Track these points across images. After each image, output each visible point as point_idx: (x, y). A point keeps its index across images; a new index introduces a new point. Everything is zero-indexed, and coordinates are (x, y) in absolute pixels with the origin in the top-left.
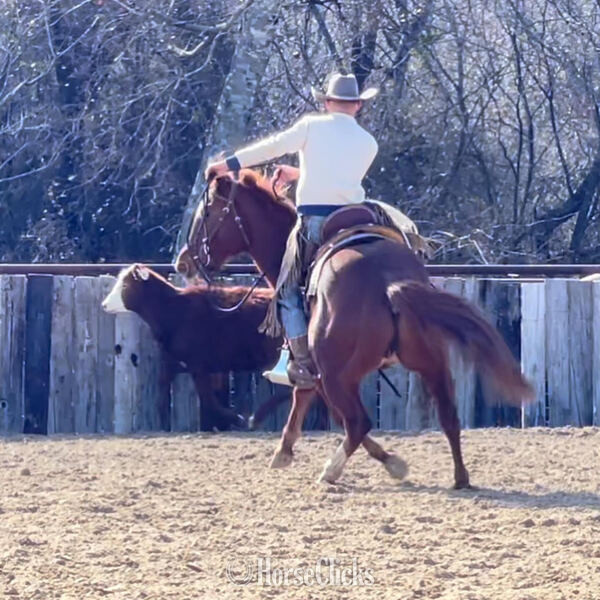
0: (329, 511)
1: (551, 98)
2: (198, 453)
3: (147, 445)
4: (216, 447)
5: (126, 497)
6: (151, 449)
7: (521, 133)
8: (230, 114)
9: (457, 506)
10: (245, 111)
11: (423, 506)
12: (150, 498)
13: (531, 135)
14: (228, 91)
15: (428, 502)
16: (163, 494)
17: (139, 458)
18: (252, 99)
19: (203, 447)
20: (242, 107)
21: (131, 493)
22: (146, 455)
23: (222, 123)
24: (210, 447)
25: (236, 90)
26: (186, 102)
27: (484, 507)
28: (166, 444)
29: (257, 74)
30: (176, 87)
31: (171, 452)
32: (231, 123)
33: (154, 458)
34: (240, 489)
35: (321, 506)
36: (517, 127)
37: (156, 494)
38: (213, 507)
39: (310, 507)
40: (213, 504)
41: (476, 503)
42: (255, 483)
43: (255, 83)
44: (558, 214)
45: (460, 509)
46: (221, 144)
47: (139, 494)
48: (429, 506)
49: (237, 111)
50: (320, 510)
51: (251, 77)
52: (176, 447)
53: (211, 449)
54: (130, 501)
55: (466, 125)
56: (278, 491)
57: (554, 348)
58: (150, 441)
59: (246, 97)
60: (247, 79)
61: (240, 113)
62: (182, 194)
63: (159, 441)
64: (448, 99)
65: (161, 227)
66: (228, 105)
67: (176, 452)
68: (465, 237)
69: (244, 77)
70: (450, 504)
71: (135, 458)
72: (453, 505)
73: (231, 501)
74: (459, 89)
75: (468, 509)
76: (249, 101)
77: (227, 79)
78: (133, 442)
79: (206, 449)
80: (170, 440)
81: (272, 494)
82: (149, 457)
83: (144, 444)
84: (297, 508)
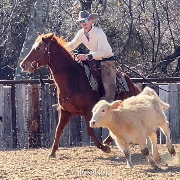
0: (86, 179)
1: (166, 11)
2: (29, 156)
3: (8, 154)
4: (37, 154)
5: (2, 175)
6: (10, 155)
7: (155, 25)
8: (36, 19)
9: (138, 176)
10: (43, 18)
11: (124, 176)
12: (12, 175)
13: (159, 26)
14: (36, 9)
15: (126, 175)
16: (17, 173)
17: (5, 159)
18: (46, 12)
19: (31, 154)
20: (41, 16)
21: (4, 173)
22: (8, 158)
23: (33, 23)
24: (34, 154)
25: (39, 9)
26: (19, 14)
27: (149, 176)
28: (16, 153)
29: (47, 2)
30: (14, 8)
31: (18, 156)
32: (37, 22)
33: (11, 159)
34: (48, 170)
35: (82, 177)
36: (154, 22)
37: (14, 173)
38: (38, 178)
39: (78, 177)
40: (38, 177)
41: (146, 174)
42: (54, 168)
43: (46, 6)
44: (171, 57)
45: (139, 177)
46: (33, 31)
47: (7, 173)
48: (126, 176)
49: (39, 17)
50: (82, 178)
51: (45, 4)
52: (20, 154)
53: (34, 155)
54: (4, 176)
55: (132, 22)
56: (64, 171)
57: (173, 111)
58: (9, 152)
59: (43, 11)
60: (43, 4)
61: (41, 18)
62: (17, 52)
63: (13, 152)
64: (125, 11)
65: (8, 66)
66: (35, 15)
67: (20, 156)
68: (134, 67)
69: (42, 3)
70: (135, 175)
71: (4, 159)
72: (136, 175)
73: (45, 176)
74: (130, 7)
75: (143, 177)
76: (44, 14)
77: (35, 4)
78: (2, 153)
79: (32, 155)
80: (17, 151)
81: (62, 172)
82: (9, 158)
83: (7, 154)
84: (73, 177)
